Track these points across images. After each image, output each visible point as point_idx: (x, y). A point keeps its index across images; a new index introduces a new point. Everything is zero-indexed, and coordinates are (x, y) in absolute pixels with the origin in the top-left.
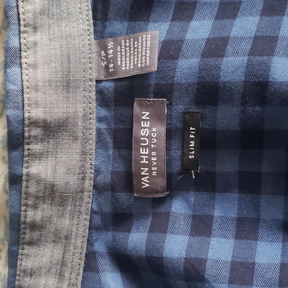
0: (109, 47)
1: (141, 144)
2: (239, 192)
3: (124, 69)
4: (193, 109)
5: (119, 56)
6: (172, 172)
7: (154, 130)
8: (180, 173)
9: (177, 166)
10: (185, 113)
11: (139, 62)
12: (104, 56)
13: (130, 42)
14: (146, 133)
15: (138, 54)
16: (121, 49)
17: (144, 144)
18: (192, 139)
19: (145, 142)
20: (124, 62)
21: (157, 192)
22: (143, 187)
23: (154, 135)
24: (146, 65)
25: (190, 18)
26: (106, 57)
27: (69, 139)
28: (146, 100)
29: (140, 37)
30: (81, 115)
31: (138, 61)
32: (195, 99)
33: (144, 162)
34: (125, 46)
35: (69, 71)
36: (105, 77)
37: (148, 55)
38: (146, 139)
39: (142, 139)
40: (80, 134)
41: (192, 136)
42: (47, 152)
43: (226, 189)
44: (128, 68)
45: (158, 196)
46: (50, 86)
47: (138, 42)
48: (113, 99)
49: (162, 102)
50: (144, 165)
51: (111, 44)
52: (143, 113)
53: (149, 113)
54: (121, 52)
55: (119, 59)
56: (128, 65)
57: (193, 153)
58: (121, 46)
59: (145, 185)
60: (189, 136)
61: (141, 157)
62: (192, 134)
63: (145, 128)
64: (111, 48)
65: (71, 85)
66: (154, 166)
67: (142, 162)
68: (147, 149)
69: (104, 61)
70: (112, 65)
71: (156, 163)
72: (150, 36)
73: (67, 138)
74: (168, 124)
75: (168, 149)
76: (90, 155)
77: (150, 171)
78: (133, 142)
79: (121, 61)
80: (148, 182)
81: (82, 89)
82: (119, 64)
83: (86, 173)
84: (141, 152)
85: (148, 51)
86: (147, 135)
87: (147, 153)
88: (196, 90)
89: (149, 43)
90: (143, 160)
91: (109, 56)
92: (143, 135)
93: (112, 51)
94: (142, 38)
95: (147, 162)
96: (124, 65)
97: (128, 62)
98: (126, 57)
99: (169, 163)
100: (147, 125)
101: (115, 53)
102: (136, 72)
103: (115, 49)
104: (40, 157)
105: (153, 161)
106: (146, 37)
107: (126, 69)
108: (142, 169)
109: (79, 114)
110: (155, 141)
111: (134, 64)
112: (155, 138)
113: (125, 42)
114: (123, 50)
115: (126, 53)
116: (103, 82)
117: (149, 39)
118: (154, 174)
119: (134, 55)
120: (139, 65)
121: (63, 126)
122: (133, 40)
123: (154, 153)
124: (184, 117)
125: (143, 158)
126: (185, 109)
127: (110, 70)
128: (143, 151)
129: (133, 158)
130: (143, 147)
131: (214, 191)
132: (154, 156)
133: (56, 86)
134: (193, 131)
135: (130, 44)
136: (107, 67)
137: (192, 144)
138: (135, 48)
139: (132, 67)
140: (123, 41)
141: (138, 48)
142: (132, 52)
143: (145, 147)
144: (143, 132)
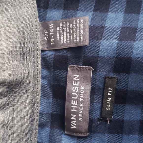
0: (50, 27)
1: (73, 98)
2: (139, 134)
3: (62, 42)
4: (111, 75)
5: (58, 34)
6: (93, 118)
7: (82, 88)
8: (99, 120)
9: (97, 115)
10: (106, 77)
11: (75, 38)
12: (46, 34)
13: (66, 24)
14: (76, 90)
15: (73, 33)
16: (60, 28)
17: (74, 98)
18: (109, 96)
19: (75, 96)
20: (62, 38)
21: (81, 133)
22: (71, 128)
23: (82, 91)
24: (80, 41)
25: (107, 10)
26: (48, 34)
27: (23, 93)
28: (77, 67)
29: (74, 21)
30: (32, 75)
31: (73, 37)
32: (114, 68)
33: (74, 110)
34: (63, 27)
35: (25, 44)
36: (47, 48)
37: (82, 33)
38: (76, 94)
39: (73, 94)
40: (31, 89)
41: (109, 94)
42: (8, 103)
43: (130, 132)
44: (65, 42)
45: (82, 136)
46: (12, 54)
47: (73, 24)
48: (52, 64)
49: (89, 69)
50: (74, 113)
51: (52, 25)
52: (74, 75)
53: (79, 76)
54: (60, 31)
55: (58, 36)
56: (65, 40)
57: (109, 106)
58: (59, 26)
59: (73, 127)
60: (108, 94)
61: (72, 106)
62: (110, 92)
63: (76, 86)
64: (52, 28)
65: (26, 54)
66: (81, 114)
67: (72, 110)
68: (77, 101)
69: (46, 37)
70: (53, 40)
71: (82, 112)
72: (82, 20)
73: (22, 92)
74: (92, 84)
75: (92, 102)
76: (37, 103)
77: (77, 117)
78: (66, 96)
79: (60, 37)
80: (75, 125)
81: (32, 57)
82: (58, 39)
83: (35, 116)
84: (72, 103)
85: (81, 31)
86: (77, 91)
87: (76, 104)
88: (115, 62)
89: (82, 25)
90: (73, 109)
91: (51, 34)
92: (74, 91)
93: (52, 30)
94: (76, 21)
95: (76, 111)
96: (62, 40)
97: (65, 38)
98: (63, 34)
99: (91, 112)
100: (77, 84)
101: (55, 32)
102: (72, 45)
103: (55, 28)
104: (3, 108)
105: (81, 110)
106: (80, 21)
107: (64, 43)
108: (72, 115)
109: (31, 74)
110: (83, 96)
111: (70, 39)
112: (83, 94)
113: (63, 24)
114: (61, 30)
115: (63, 32)
116: (46, 52)
117: (82, 22)
118: (80, 119)
119: (70, 33)
120: (75, 41)
121: (20, 84)
122: (69, 23)
123: (81, 105)
124: (105, 80)
125: (73, 107)
126: (106, 75)
127: (52, 43)
128: (73, 103)
129: (66, 107)
130: (73, 100)
131: (122, 134)
132: (81, 107)
133: (16, 55)
134: (110, 90)
135: (66, 25)
136: (49, 41)
137: (109, 100)
138: (70, 28)
139: (68, 42)
140: (61, 23)
141: (73, 28)
142: (68, 31)
143: (75, 100)
144: (74, 89)
